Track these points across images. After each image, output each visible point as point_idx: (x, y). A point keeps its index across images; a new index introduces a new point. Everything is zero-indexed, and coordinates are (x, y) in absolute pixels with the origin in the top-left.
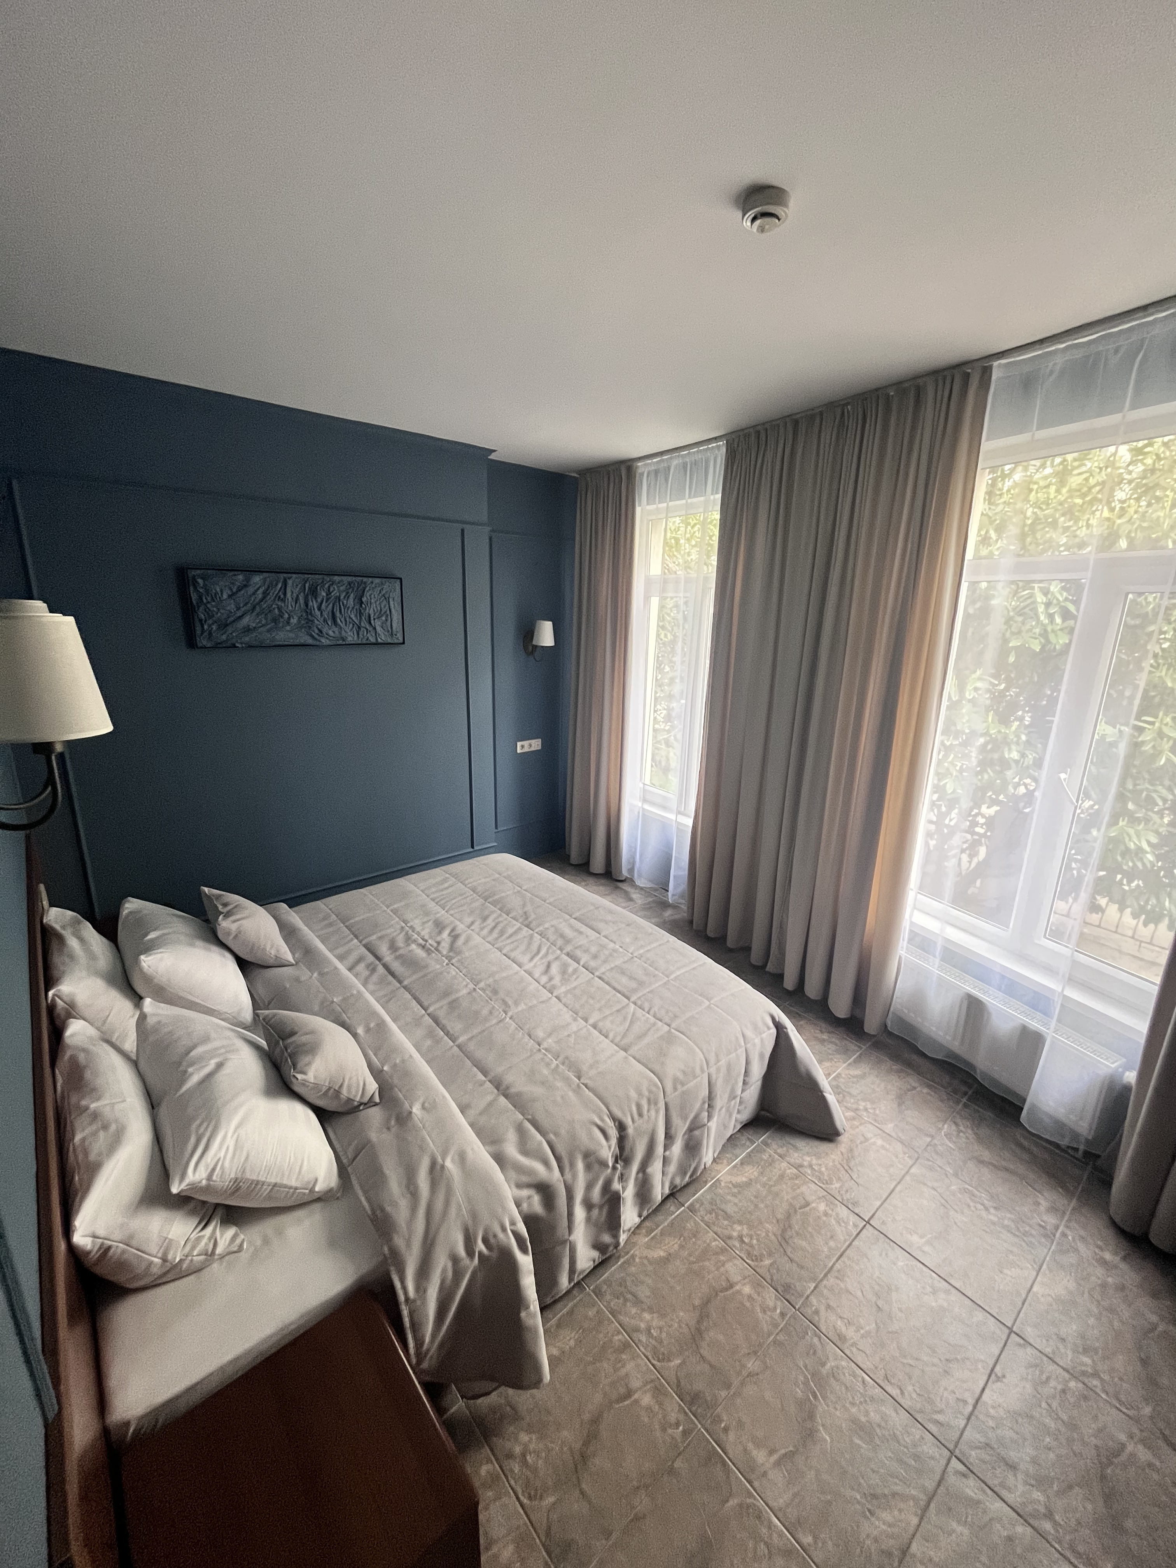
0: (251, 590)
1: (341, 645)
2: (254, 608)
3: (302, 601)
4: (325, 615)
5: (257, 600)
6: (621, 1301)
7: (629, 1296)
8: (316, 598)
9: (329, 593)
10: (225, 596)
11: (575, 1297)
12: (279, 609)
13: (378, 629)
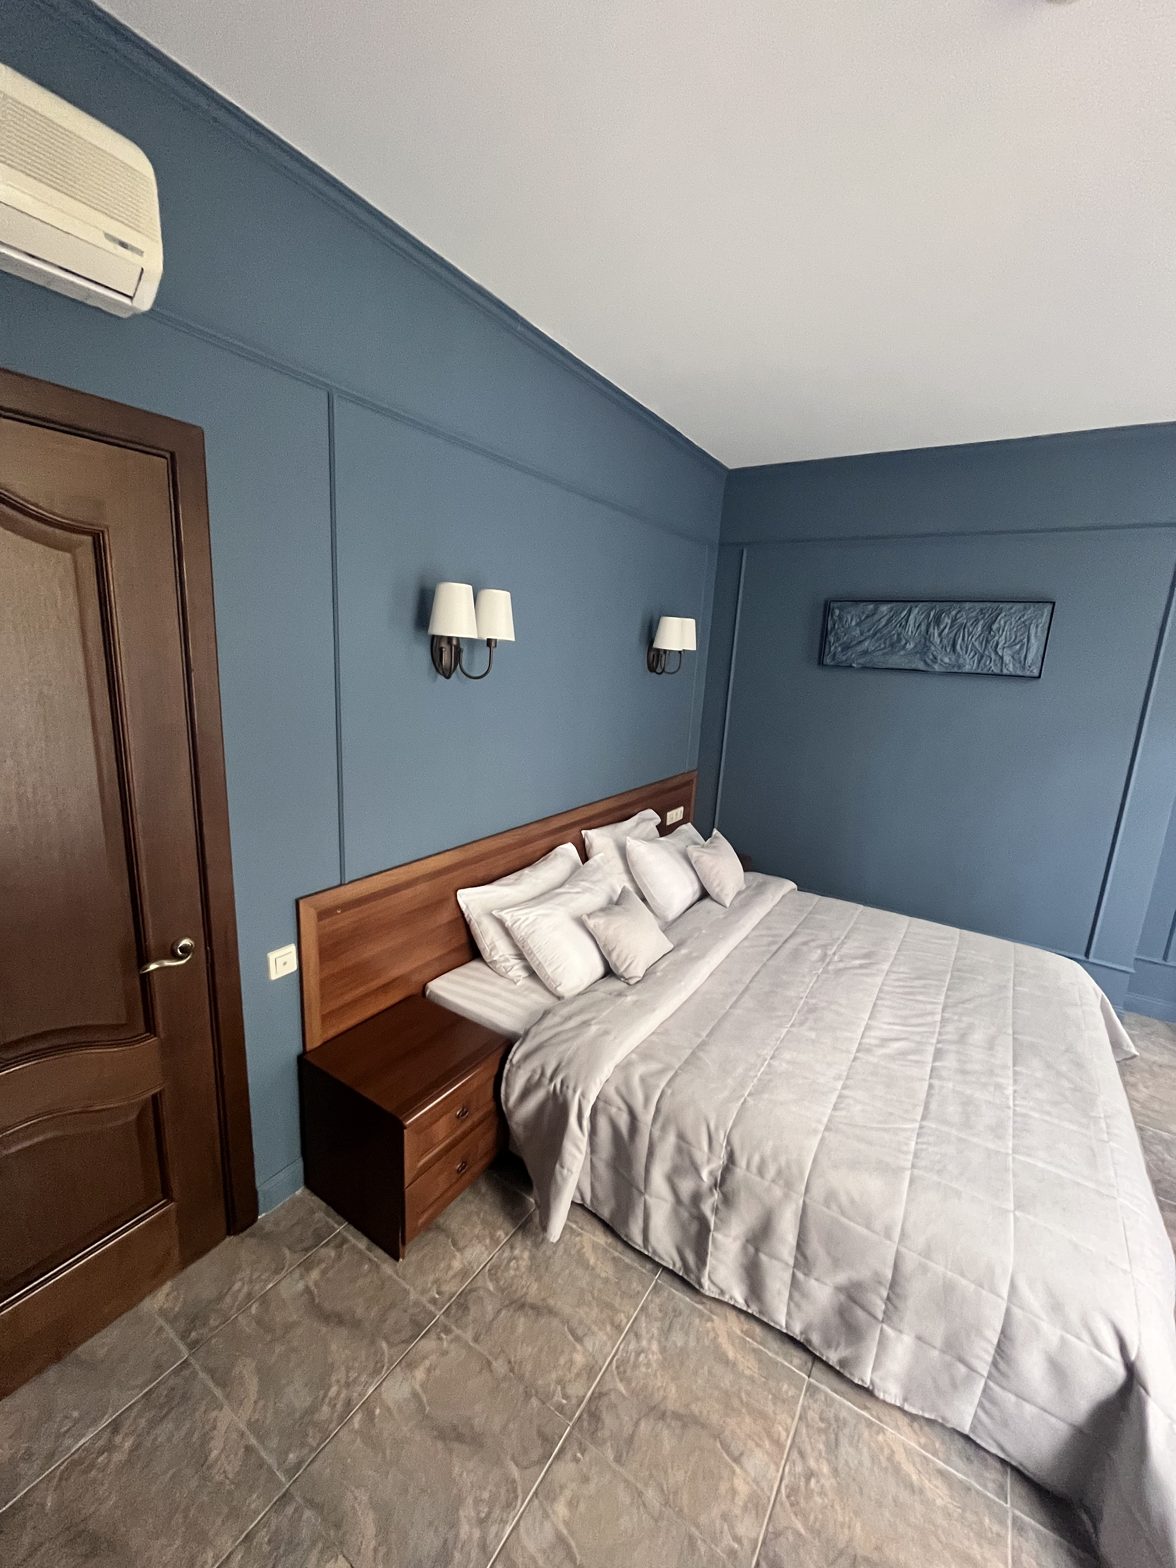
0: (876, 617)
1: (955, 673)
2: (875, 634)
3: (923, 627)
4: (945, 641)
5: (880, 626)
6: (660, 1315)
7: (667, 1323)
8: (938, 626)
9: (954, 620)
10: (854, 623)
11: (644, 1267)
12: (899, 635)
13: (1007, 659)
